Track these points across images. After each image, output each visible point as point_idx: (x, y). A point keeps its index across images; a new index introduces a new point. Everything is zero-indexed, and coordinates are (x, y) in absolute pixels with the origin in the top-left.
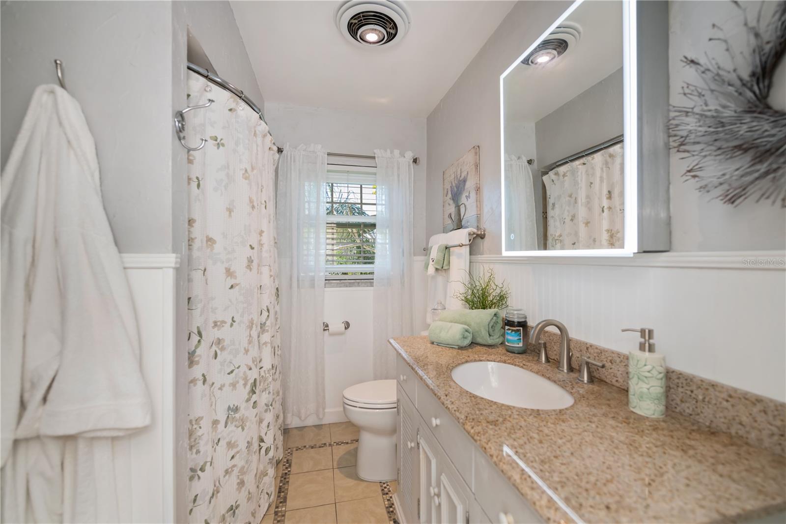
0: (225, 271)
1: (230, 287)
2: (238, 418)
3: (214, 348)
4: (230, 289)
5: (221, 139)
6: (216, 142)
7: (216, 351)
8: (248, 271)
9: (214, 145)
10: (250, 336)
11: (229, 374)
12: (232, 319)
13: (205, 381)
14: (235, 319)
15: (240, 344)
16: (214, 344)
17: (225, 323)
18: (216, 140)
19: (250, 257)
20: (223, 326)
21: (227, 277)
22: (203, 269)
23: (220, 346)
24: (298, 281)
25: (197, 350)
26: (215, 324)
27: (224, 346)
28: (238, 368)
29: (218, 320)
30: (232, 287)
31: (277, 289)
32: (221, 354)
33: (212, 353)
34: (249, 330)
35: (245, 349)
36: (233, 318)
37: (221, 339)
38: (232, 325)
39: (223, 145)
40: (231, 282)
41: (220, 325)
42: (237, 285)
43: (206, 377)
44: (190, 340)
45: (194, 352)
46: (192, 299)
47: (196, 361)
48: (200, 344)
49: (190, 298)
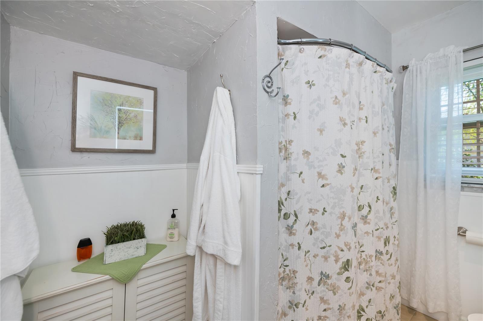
0: (317, 174)
1: (321, 186)
2: (330, 283)
3: (310, 227)
4: (321, 187)
5: (312, 81)
6: (309, 85)
7: (311, 229)
8: (339, 174)
9: (308, 87)
10: (342, 225)
11: (321, 248)
12: (324, 210)
13: (299, 248)
14: (326, 210)
15: (331, 229)
16: (309, 224)
17: (318, 211)
18: (309, 83)
19: (341, 164)
20: (316, 213)
21: (319, 179)
22: (299, 173)
23: (315, 227)
24: (425, 180)
25: (294, 226)
26: (311, 211)
27: (317, 227)
28: (329, 246)
29: (313, 208)
30: (323, 186)
31: (394, 188)
32: (315, 233)
33: (309, 230)
34: (340, 220)
35: (336, 234)
36: (324, 208)
37: (315, 222)
38: (323, 214)
39: (314, 85)
40: (322, 182)
41: (314, 212)
42: (328, 185)
43: (301, 245)
44: (290, 218)
45: (292, 226)
46: (291, 192)
47: (293, 233)
48: (296, 222)
49: (290, 191)
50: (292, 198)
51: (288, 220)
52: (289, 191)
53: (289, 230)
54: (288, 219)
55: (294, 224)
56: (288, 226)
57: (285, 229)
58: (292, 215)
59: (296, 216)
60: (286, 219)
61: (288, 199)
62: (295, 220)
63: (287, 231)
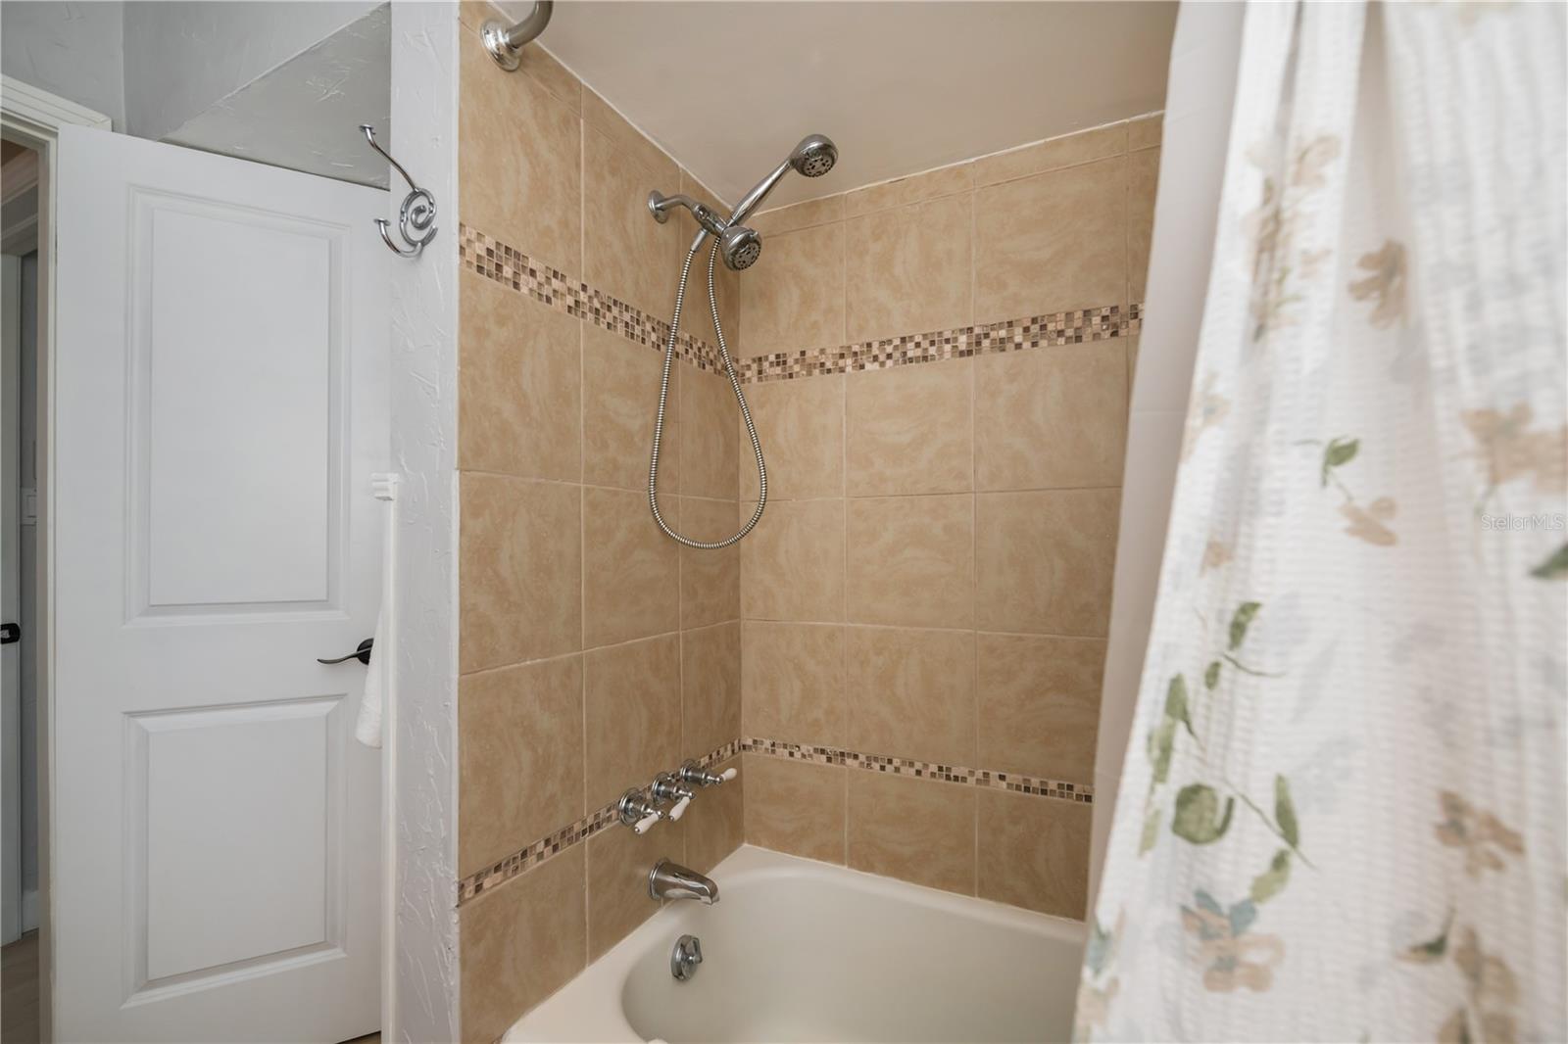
25: (1264, 910)
44: (1229, 840)
45: (1243, 914)
46: (1261, 613)
47: (1252, 966)
48: (1282, 880)
49: (1255, 606)
50: (1270, 664)
51: (1209, 848)
52: (1249, 609)
53: (1206, 934)
54: (1207, 841)
55: (1263, 889)
56: (1204, 898)
57: (1174, 916)
58: (1254, 815)
59: (1286, 820)
60: (1193, 839)
61: (1226, 671)
62: (1280, 862)
63: (1193, 941)
